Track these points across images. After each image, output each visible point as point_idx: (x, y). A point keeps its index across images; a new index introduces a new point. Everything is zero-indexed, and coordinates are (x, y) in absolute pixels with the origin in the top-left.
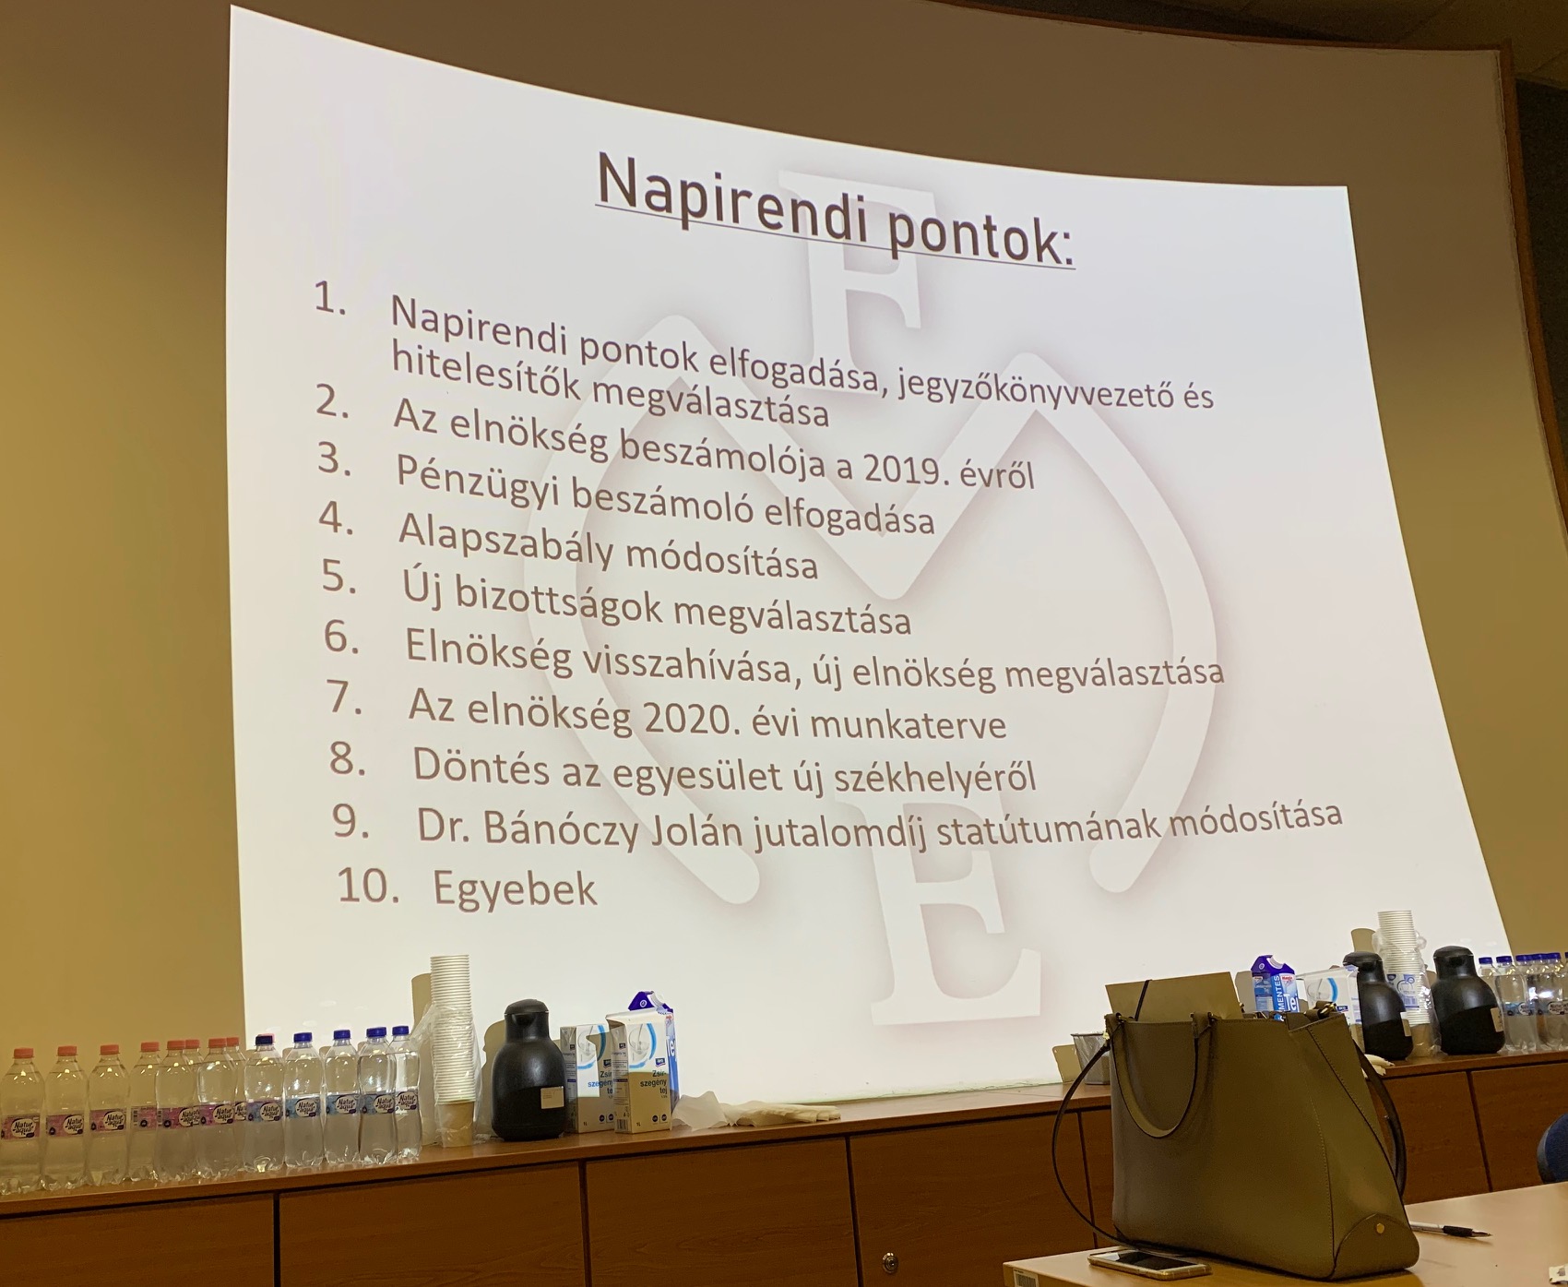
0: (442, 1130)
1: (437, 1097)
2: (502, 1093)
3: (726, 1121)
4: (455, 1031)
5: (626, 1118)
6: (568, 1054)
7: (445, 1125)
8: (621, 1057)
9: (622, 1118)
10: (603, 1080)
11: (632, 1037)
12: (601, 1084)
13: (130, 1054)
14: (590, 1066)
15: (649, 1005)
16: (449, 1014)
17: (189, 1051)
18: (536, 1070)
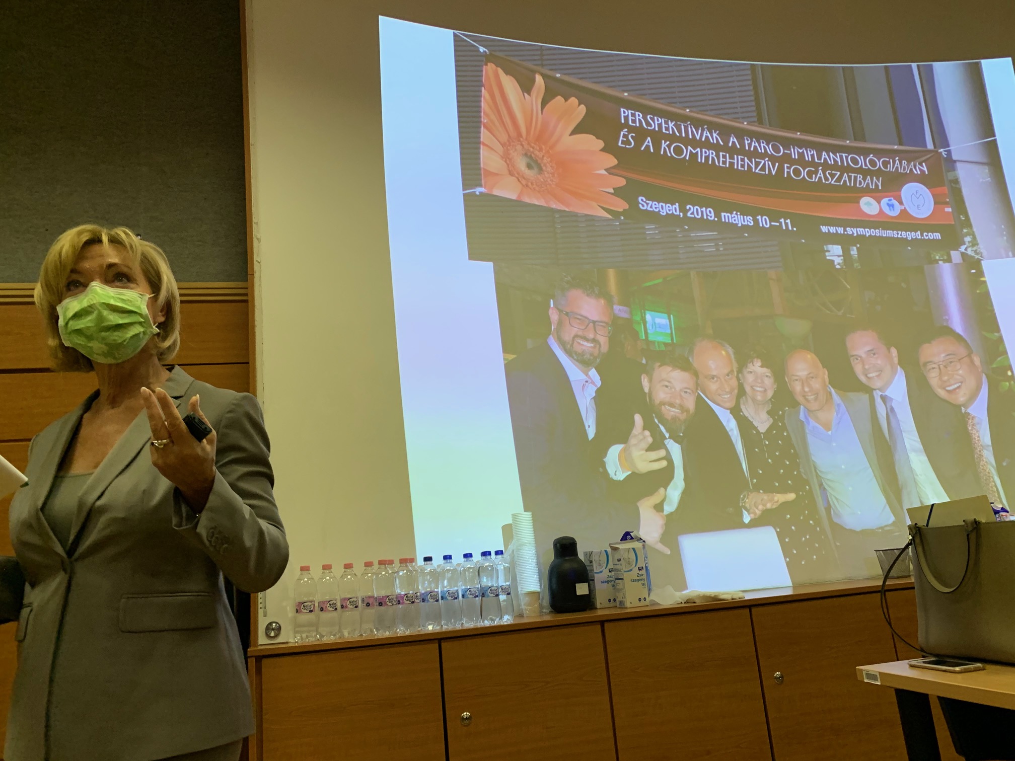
0: (523, 607)
1: (519, 590)
2: (554, 586)
4: (527, 553)
5: (624, 600)
6: (589, 566)
7: (524, 605)
8: (619, 567)
9: (622, 600)
10: (609, 580)
11: (624, 555)
12: (608, 582)
13: (359, 568)
14: (601, 572)
15: (632, 538)
16: (524, 545)
17: (389, 566)
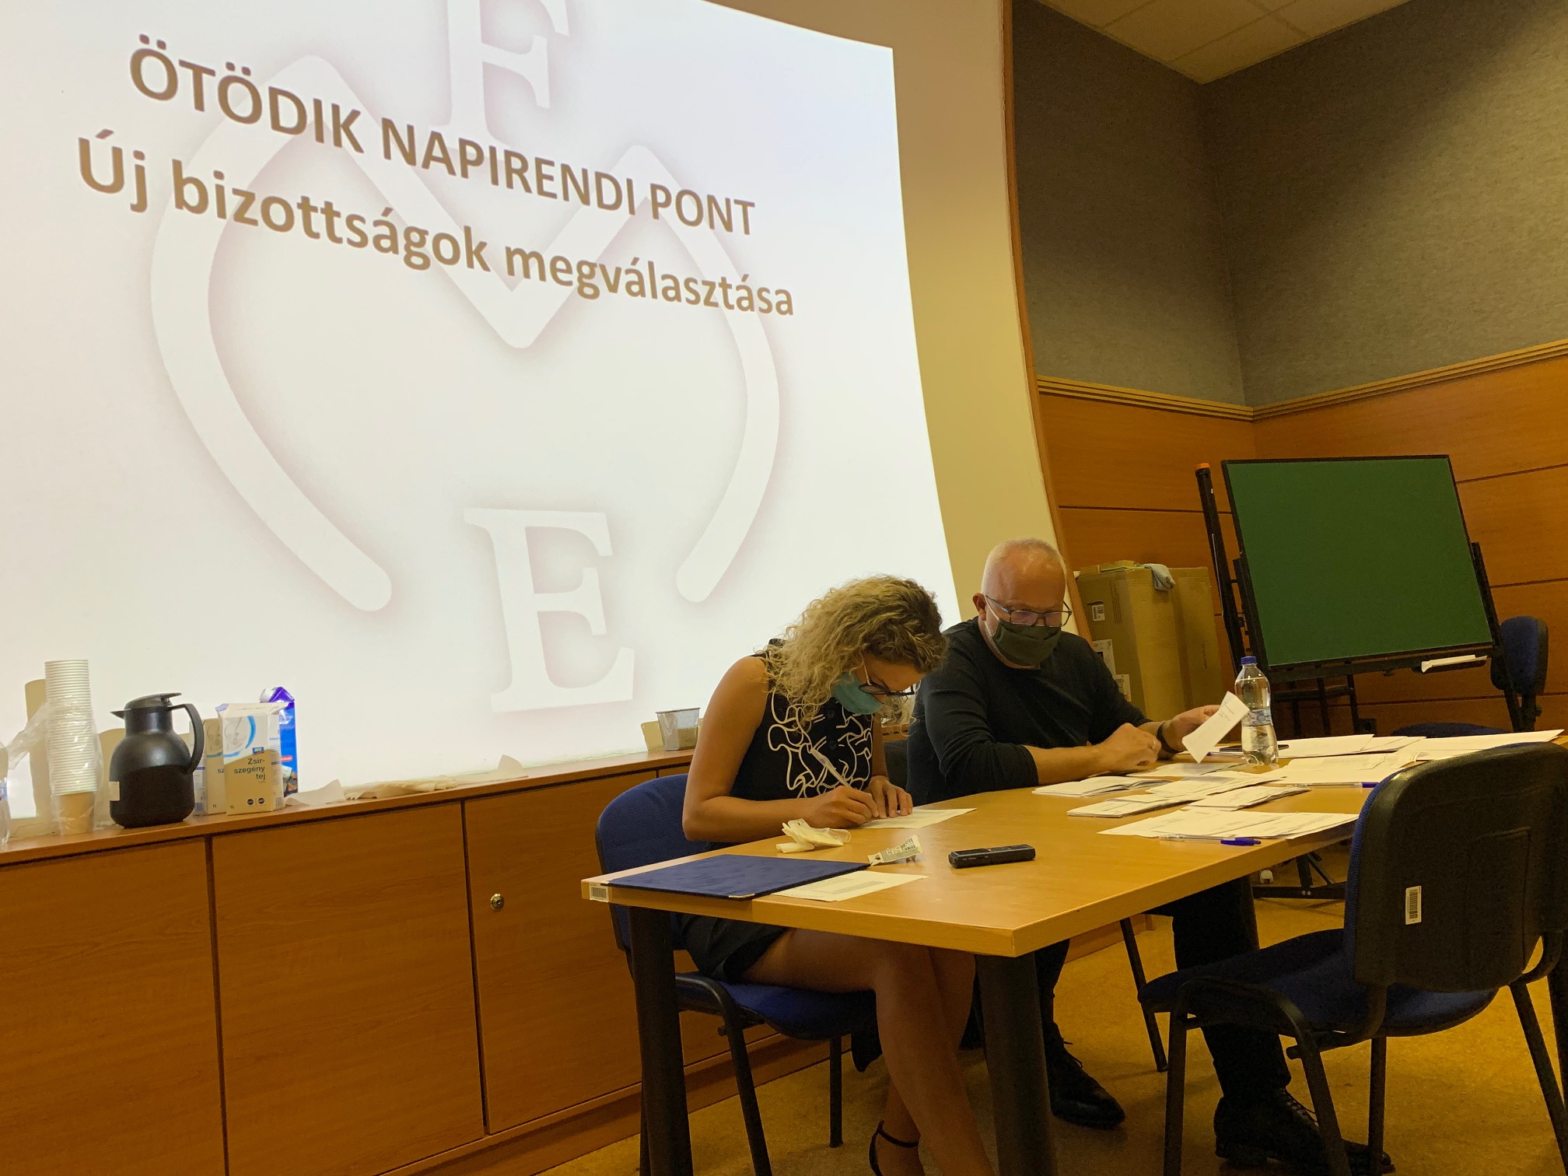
1: (54, 792)
3: (353, 796)
4: (74, 723)
16: (65, 711)
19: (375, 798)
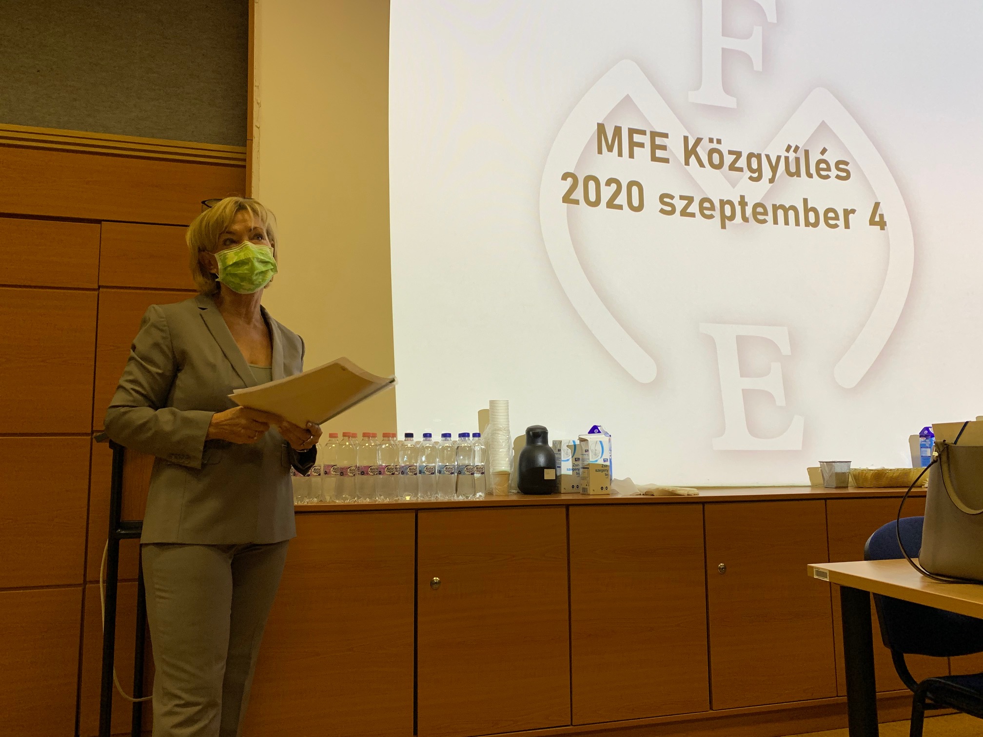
3: (639, 493)
4: (501, 438)
5: (587, 487)
6: (557, 454)
8: (585, 457)
9: (586, 487)
10: (574, 468)
11: (591, 447)
12: (573, 470)
14: (568, 460)
15: (599, 432)
16: (499, 430)
18: (541, 460)
19: (653, 495)
